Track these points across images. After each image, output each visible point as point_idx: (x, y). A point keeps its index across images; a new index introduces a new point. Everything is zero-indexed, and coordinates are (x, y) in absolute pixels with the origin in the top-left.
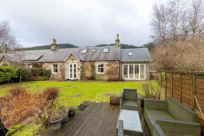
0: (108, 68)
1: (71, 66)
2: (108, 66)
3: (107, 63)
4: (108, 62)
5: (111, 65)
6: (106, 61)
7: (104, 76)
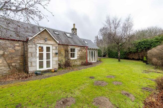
0: (80, 53)
1: (41, 49)
2: (80, 51)
3: (79, 49)
4: (80, 47)
5: (82, 50)
6: (79, 46)
7: (77, 61)
